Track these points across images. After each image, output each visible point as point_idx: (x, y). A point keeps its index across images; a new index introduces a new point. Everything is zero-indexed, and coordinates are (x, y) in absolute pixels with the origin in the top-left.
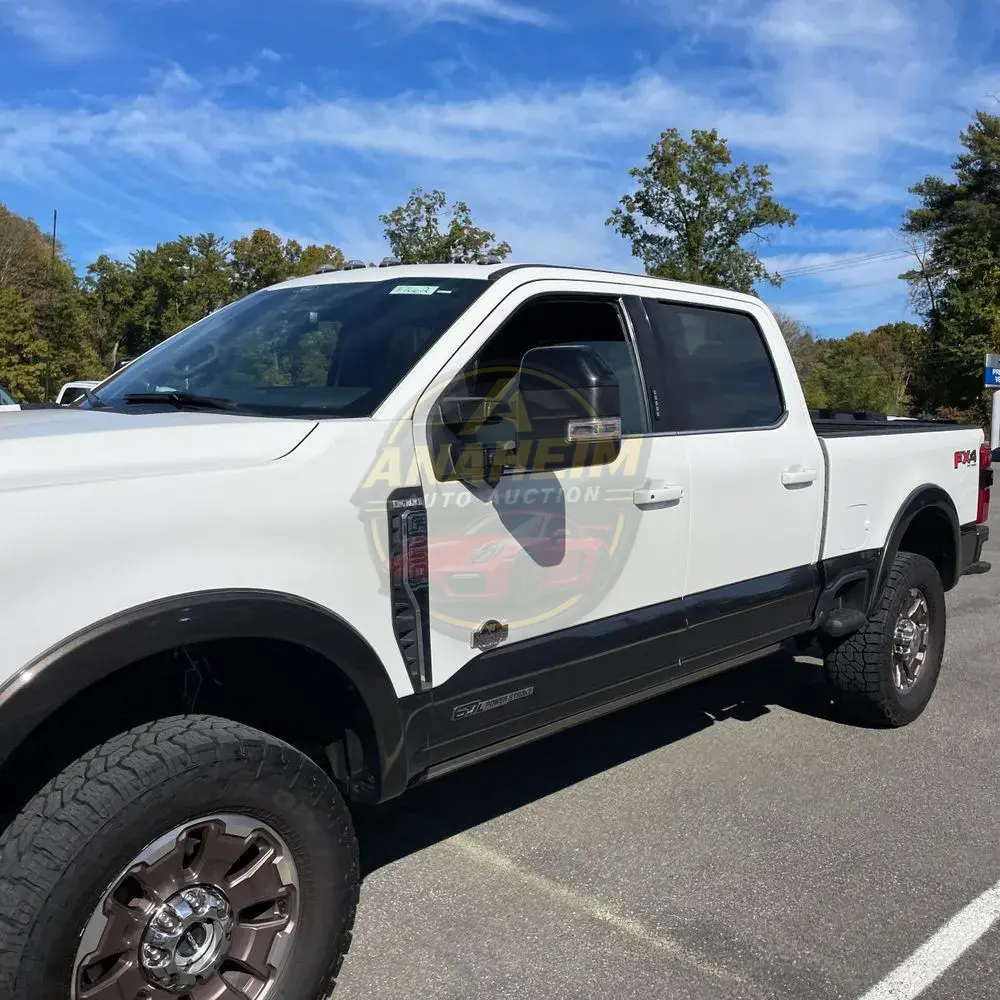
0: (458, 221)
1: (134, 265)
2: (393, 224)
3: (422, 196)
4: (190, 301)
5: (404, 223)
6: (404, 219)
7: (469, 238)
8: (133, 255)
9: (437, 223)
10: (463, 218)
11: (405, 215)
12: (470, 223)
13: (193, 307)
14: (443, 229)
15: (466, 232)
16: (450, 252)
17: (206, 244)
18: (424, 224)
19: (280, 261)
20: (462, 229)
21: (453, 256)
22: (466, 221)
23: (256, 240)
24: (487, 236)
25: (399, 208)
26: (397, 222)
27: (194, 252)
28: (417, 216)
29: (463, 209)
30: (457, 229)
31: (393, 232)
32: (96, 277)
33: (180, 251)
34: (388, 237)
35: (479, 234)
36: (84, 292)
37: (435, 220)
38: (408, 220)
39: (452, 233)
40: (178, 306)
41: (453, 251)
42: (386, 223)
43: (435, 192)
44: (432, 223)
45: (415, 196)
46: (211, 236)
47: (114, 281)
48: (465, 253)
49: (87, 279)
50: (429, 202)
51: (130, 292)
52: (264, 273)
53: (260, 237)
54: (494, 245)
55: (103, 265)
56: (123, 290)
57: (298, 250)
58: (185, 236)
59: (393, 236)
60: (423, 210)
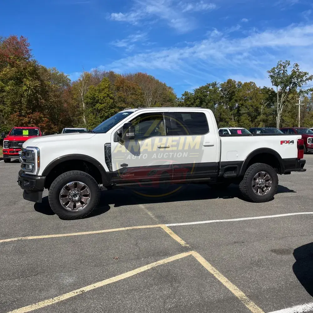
0: (295, 70)
1: (194, 93)
2: (272, 73)
3: (282, 63)
4: (208, 102)
5: (276, 72)
6: (275, 71)
7: (298, 75)
8: (194, 90)
9: (287, 71)
10: (296, 69)
11: (276, 69)
12: (299, 70)
13: (209, 104)
14: (289, 73)
15: (297, 73)
16: (292, 80)
17: (214, 85)
18: (282, 72)
19: (235, 88)
20: (296, 72)
21: (293, 81)
22: (298, 69)
23: (228, 82)
24: (306, 74)
25: (274, 68)
26: (273, 72)
27: (211, 88)
28: (280, 69)
29: (297, 65)
30: (294, 72)
31: (272, 76)
32: (184, 97)
33: (207, 87)
34: (270, 77)
35: (302, 73)
36: (181, 102)
37: (286, 70)
38: (277, 71)
39: (292, 74)
40: (205, 104)
41: (293, 80)
42: (270, 73)
43: (286, 61)
44: (285, 71)
45: (279, 63)
46: (216, 82)
47: (189, 98)
48: (298, 80)
49: (181, 98)
50: (284, 64)
51: (192, 101)
52: (230, 92)
53: (230, 81)
54: (308, 76)
55: (186, 94)
56: (191, 100)
57: (241, 84)
58: (208, 83)
59: (272, 77)
60: (282, 68)
